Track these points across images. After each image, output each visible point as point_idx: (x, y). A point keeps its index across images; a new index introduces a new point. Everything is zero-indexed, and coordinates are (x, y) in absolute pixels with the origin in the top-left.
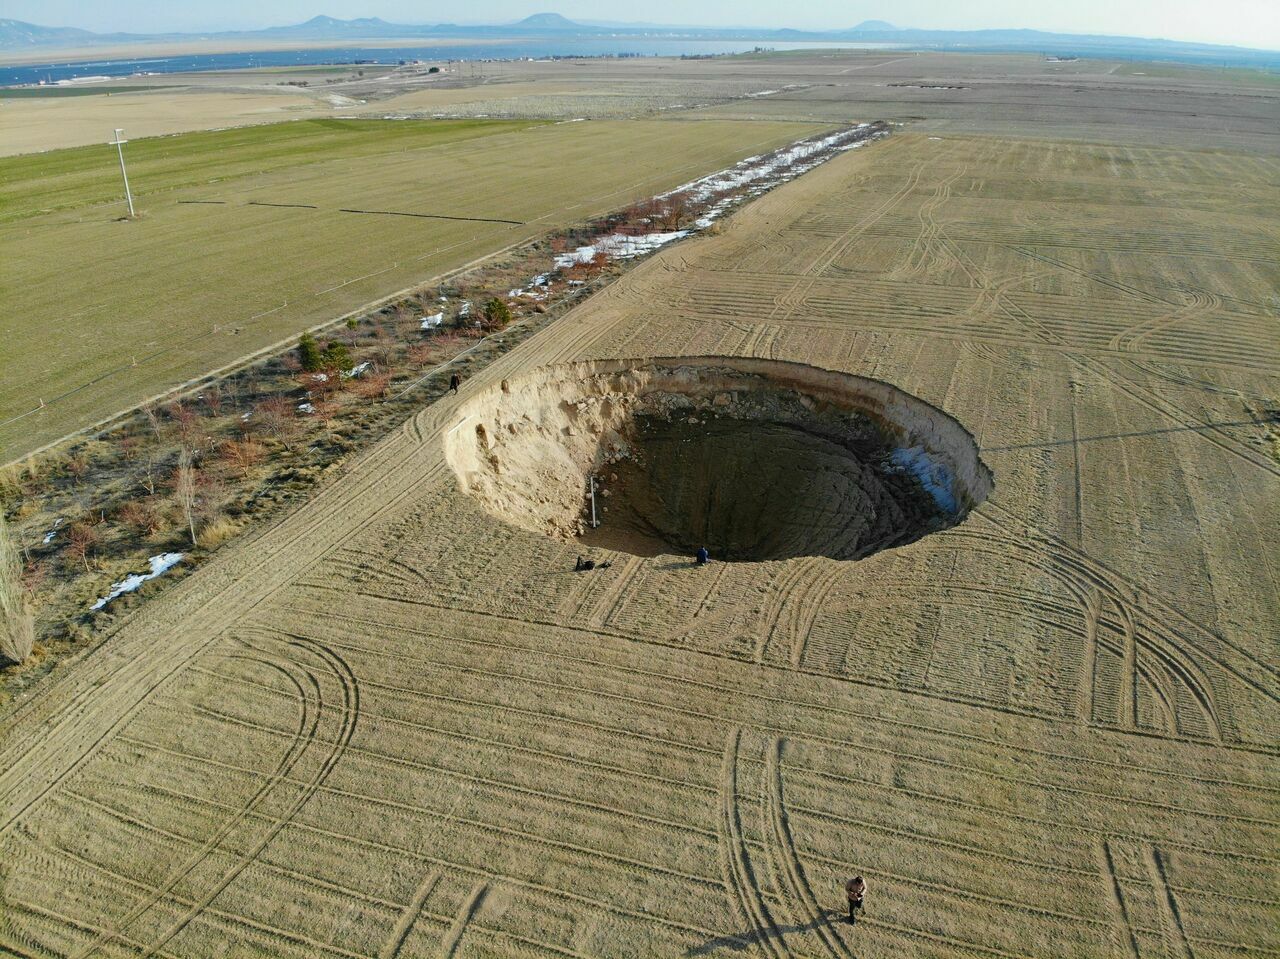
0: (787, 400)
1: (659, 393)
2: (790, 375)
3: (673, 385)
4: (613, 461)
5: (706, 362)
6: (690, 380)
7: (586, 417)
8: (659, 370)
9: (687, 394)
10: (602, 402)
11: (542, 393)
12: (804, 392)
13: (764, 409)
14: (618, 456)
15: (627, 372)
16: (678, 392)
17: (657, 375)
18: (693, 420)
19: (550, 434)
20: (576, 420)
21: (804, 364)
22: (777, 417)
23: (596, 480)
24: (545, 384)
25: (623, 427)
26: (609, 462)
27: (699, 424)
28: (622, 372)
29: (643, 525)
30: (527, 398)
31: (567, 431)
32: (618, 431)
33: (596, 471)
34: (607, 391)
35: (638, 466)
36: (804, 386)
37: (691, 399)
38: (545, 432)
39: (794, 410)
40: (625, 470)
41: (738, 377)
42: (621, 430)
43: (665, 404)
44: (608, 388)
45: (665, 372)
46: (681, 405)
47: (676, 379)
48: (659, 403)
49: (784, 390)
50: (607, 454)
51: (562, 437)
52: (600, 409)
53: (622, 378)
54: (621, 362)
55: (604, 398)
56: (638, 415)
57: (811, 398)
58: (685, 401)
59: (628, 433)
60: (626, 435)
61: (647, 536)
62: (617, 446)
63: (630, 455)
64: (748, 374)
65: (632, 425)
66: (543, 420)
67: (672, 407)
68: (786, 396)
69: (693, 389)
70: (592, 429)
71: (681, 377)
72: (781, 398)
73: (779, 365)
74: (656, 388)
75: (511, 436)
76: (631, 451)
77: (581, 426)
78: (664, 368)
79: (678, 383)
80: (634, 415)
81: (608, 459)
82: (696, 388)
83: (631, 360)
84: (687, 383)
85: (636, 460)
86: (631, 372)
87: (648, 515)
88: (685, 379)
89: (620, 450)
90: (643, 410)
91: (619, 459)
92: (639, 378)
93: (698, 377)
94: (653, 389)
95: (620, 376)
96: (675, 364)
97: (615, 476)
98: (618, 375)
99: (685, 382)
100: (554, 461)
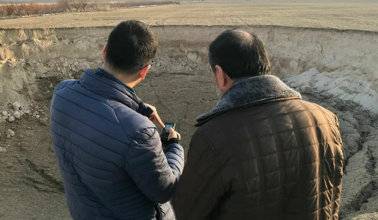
0: (177, 58)
1: (62, 59)
2: (176, 38)
3: (75, 52)
4: (12, 119)
6: (90, 47)
9: (88, 60)
12: (190, 49)
13: (158, 65)
14: (18, 114)
15: (29, 41)
16: (79, 58)
17: (58, 44)
21: (187, 26)
22: (171, 70)
26: (7, 120)
28: (23, 41)
29: (41, 179)
32: (20, 92)
34: (8, 57)
35: (38, 121)
36: (190, 45)
37: (92, 63)
39: (184, 64)
40: (25, 126)
42: (24, 91)
43: (67, 67)
44: (9, 54)
45: (66, 42)
46: (83, 68)
47: (77, 46)
48: (61, 65)
49: (172, 51)
50: (5, 113)
53: (24, 45)
54: (22, 32)
55: (4, 62)
56: (40, 78)
57: (198, 53)
58: (86, 65)
59: (30, 93)
60: (28, 95)
61: (45, 191)
62: (17, 104)
63: (32, 112)
65: (35, 86)
67: (74, 69)
68: (175, 54)
69: (93, 55)
71: (82, 45)
72: (171, 57)
73: (167, 30)
74: (59, 55)
76: (33, 109)
78: (64, 38)
79: (78, 50)
80: (37, 78)
81: (5, 118)
82: (96, 54)
83: (32, 30)
84: (87, 50)
85: (38, 116)
86: (32, 41)
87: (46, 167)
88: (85, 47)
89: (20, 109)
90: (46, 73)
91: (19, 117)
92: (41, 46)
93: (97, 45)
94: (55, 55)
95: (21, 45)
96: (75, 34)
97: (13, 133)
98: (19, 44)
99: (85, 49)
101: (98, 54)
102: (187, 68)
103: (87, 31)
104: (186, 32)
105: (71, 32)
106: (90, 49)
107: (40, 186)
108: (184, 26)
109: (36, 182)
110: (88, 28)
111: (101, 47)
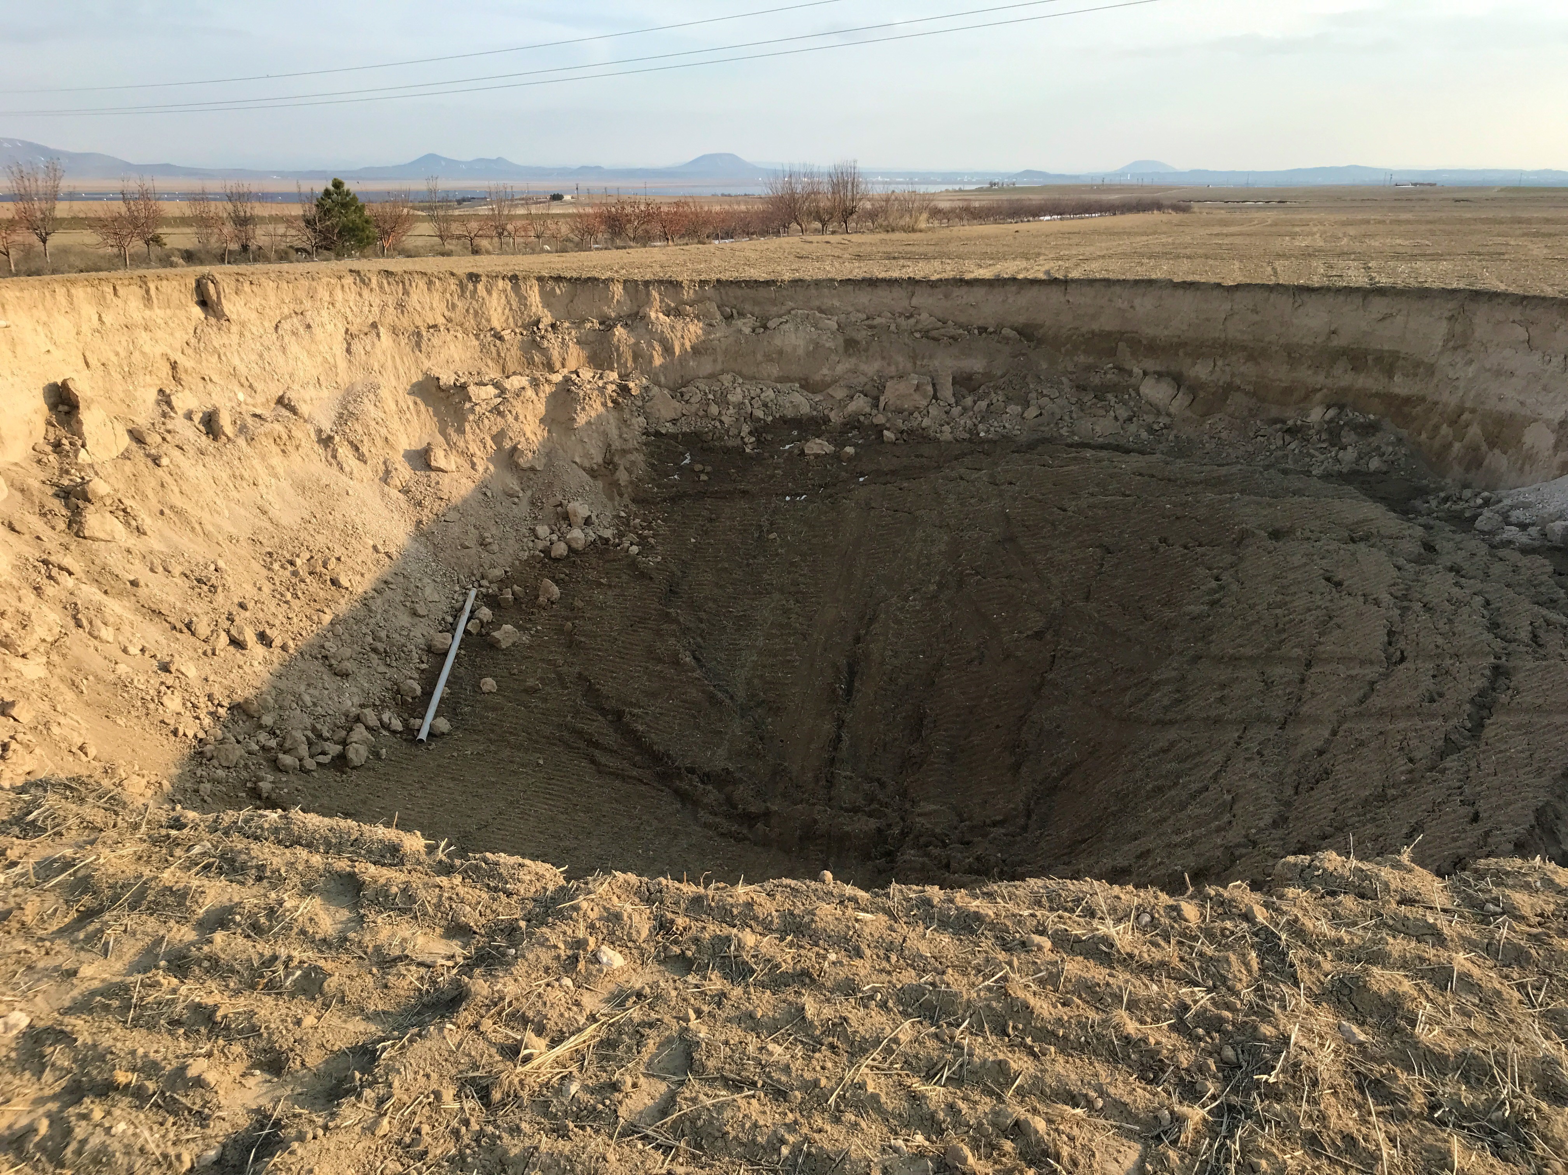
0: (1100, 392)
1: (727, 379)
2: (1107, 323)
3: (769, 358)
4: (560, 549)
5: (864, 298)
6: (817, 345)
7: (494, 424)
8: (729, 318)
9: (807, 386)
10: (547, 389)
11: (356, 347)
12: (1150, 364)
13: (1031, 412)
14: (577, 535)
15: (636, 318)
16: (780, 380)
17: (721, 331)
18: (817, 446)
19: (362, 458)
20: (461, 431)
21: (1150, 282)
22: (1073, 433)
23: (490, 600)
24: (374, 325)
25: (609, 463)
26: (546, 551)
27: (836, 457)
28: (619, 318)
29: (610, 738)
30: (294, 348)
31: (421, 458)
32: (592, 473)
33: (498, 572)
34: (572, 364)
35: (633, 564)
36: (1152, 348)
37: (817, 397)
38: (344, 452)
39: (1123, 413)
40: (592, 575)
41: (954, 338)
42: (605, 470)
43: (740, 406)
44: (575, 356)
45: (745, 325)
46: (790, 413)
47: (778, 342)
48: (722, 400)
49: (1088, 368)
50: (543, 530)
51: (404, 472)
52: (541, 408)
53: (619, 331)
54: (618, 290)
55: (557, 378)
56: (658, 434)
57: (1178, 380)
58: (798, 402)
59: (622, 476)
60: (615, 484)
61: (616, 775)
62: (580, 509)
63: (621, 535)
64: (983, 330)
65: (639, 458)
66: (344, 417)
67: (759, 414)
68: (1096, 380)
69: (825, 371)
70: (508, 458)
71: (792, 338)
72: (1081, 388)
73: (1076, 297)
74: (719, 367)
75: (205, 441)
76: (623, 525)
77: (474, 448)
78: (742, 315)
79: (781, 352)
80: (646, 433)
81: (541, 545)
82: (832, 368)
83: (647, 283)
84: (808, 354)
85: (635, 549)
86: (644, 318)
87: (632, 705)
88: (801, 342)
89: (588, 521)
90: (674, 421)
91: (579, 545)
92: (668, 334)
93: (840, 340)
94: (707, 366)
95: (611, 328)
96: (773, 302)
97: (556, 590)
98: (607, 324)
99: (801, 351)
100: (350, 532)
101: (840, 369)
102: (1132, 428)
103: (813, 291)
104: (1144, 304)
105: (762, 292)
106: (816, 350)
107: (602, 758)
108: (1136, 282)
109: (596, 745)
110: (817, 283)
111: (851, 345)
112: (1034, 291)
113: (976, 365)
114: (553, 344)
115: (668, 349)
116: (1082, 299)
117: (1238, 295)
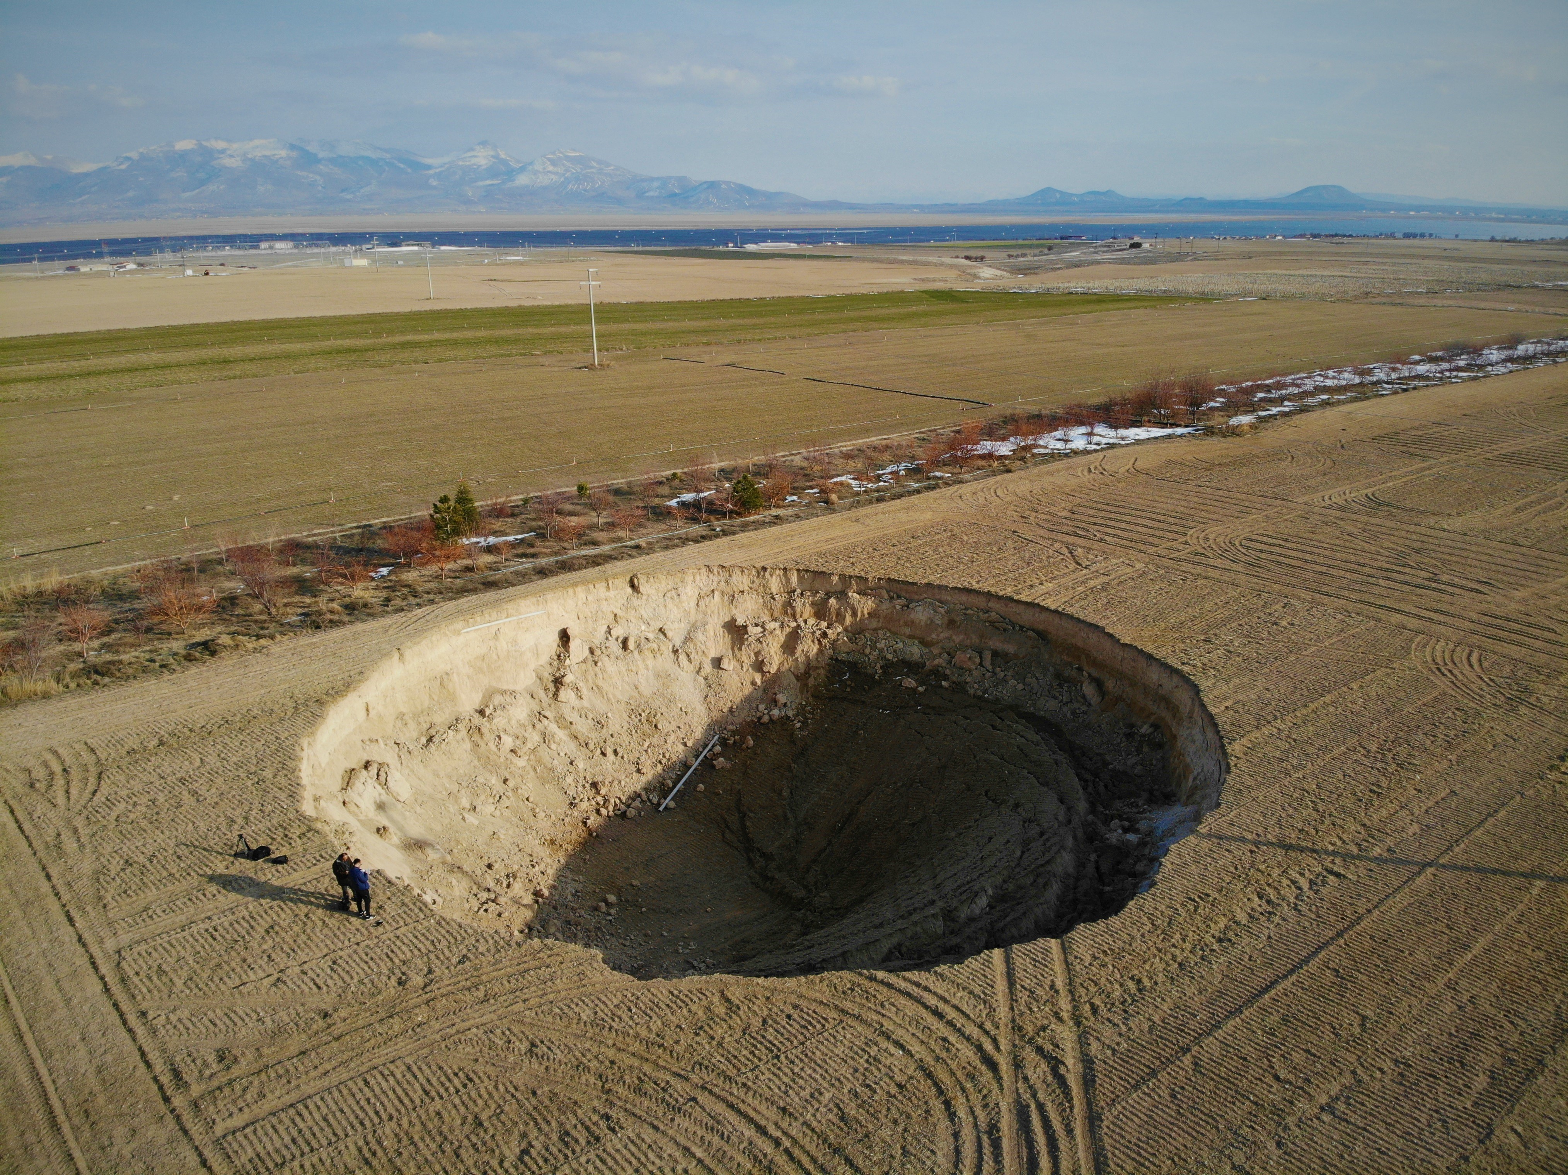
1: (881, 632)
2: (1079, 642)
3: (906, 624)
4: (765, 718)
5: (964, 598)
6: (932, 621)
7: (756, 646)
8: (892, 598)
9: (924, 643)
10: (788, 630)
11: (702, 603)
12: (1091, 672)
13: (1021, 686)
14: (776, 712)
15: (842, 595)
16: (907, 637)
17: (886, 605)
18: (910, 682)
19: (690, 661)
20: (740, 649)
22: (1033, 705)
23: (723, 742)
24: (713, 591)
25: (807, 674)
26: (760, 718)
27: (914, 690)
28: (834, 593)
29: (735, 825)
30: (670, 605)
31: (717, 663)
32: (797, 678)
33: (731, 727)
34: (806, 616)
35: (795, 732)
36: (1094, 663)
37: (926, 650)
38: (682, 657)
39: (1067, 698)
40: (772, 736)
41: (1005, 630)
42: (803, 676)
43: (881, 650)
44: (808, 610)
45: (898, 604)
46: (907, 658)
47: (912, 616)
48: (873, 647)
49: (1067, 664)
50: (762, 707)
51: (708, 668)
52: (782, 639)
53: (832, 601)
54: (835, 579)
55: (795, 623)
56: (836, 659)
58: (915, 651)
59: (811, 681)
60: (806, 685)
62: (782, 698)
63: (796, 715)
64: (1022, 627)
65: (822, 672)
66: (688, 639)
67: (890, 657)
68: (1065, 673)
69: (934, 636)
70: (759, 666)
71: (920, 614)
72: (1058, 676)
74: (879, 625)
75: (620, 652)
76: (800, 709)
77: (744, 658)
78: (899, 597)
79: (913, 622)
80: (831, 659)
81: (759, 714)
82: (938, 635)
83: (851, 577)
84: (926, 625)
85: (798, 725)
86: (846, 594)
88: (924, 618)
89: (785, 705)
90: (848, 653)
91: (775, 718)
92: (856, 604)
93: (946, 619)
94: (874, 624)
95: (830, 597)
96: (916, 593)
97: (751, 742)
98: (827, 596)
99: (923, 623)
100: (671, 700)
101: (942, 635)
103: (937, 591)
104: (1093, 638)
105: (910, 588)
106: (931, 623)
108: (1091, 625)
111: (951, 623)
112: (1047, 614)
113: (1011, 648)
114: (798, 604)
115: (854, 614)
116: (1067, 624)
117: (1127, 649)
